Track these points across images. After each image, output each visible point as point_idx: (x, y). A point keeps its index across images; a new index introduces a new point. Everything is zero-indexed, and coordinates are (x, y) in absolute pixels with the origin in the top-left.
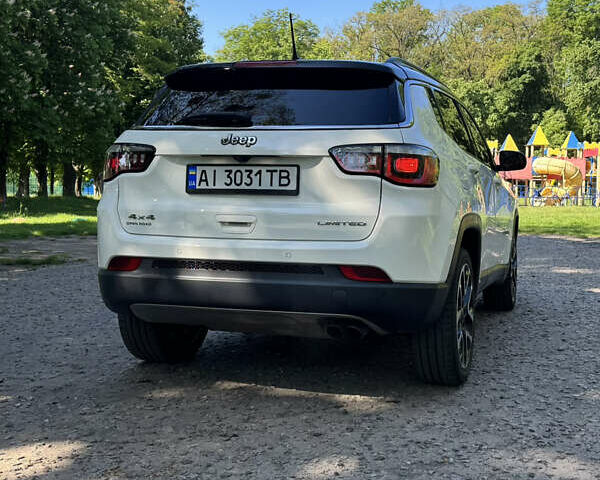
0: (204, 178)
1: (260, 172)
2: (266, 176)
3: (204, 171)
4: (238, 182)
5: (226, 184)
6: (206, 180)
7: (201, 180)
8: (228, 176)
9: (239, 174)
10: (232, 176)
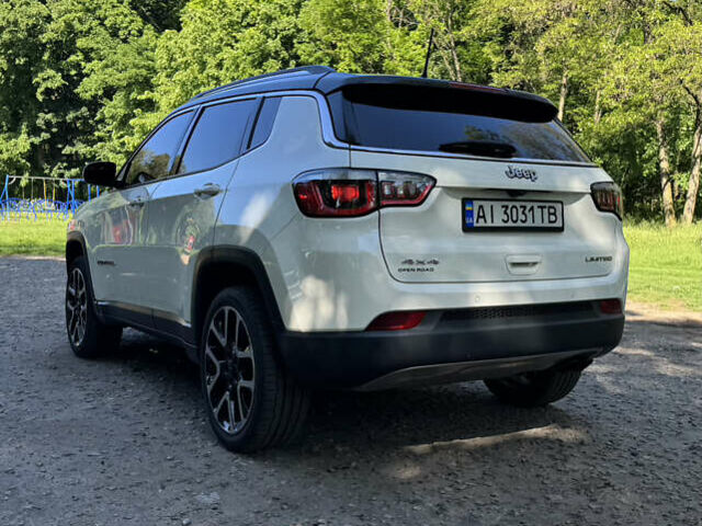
0: (481, 214)
1: (532, 209)
2: (538, 212)
3: (481, 207)
4: (515, 218)
5: (503, 221)
6: (484, 217)
7: (479, 217)
8: (505, 213)
9: (514, 210)
10: (509, 212)
